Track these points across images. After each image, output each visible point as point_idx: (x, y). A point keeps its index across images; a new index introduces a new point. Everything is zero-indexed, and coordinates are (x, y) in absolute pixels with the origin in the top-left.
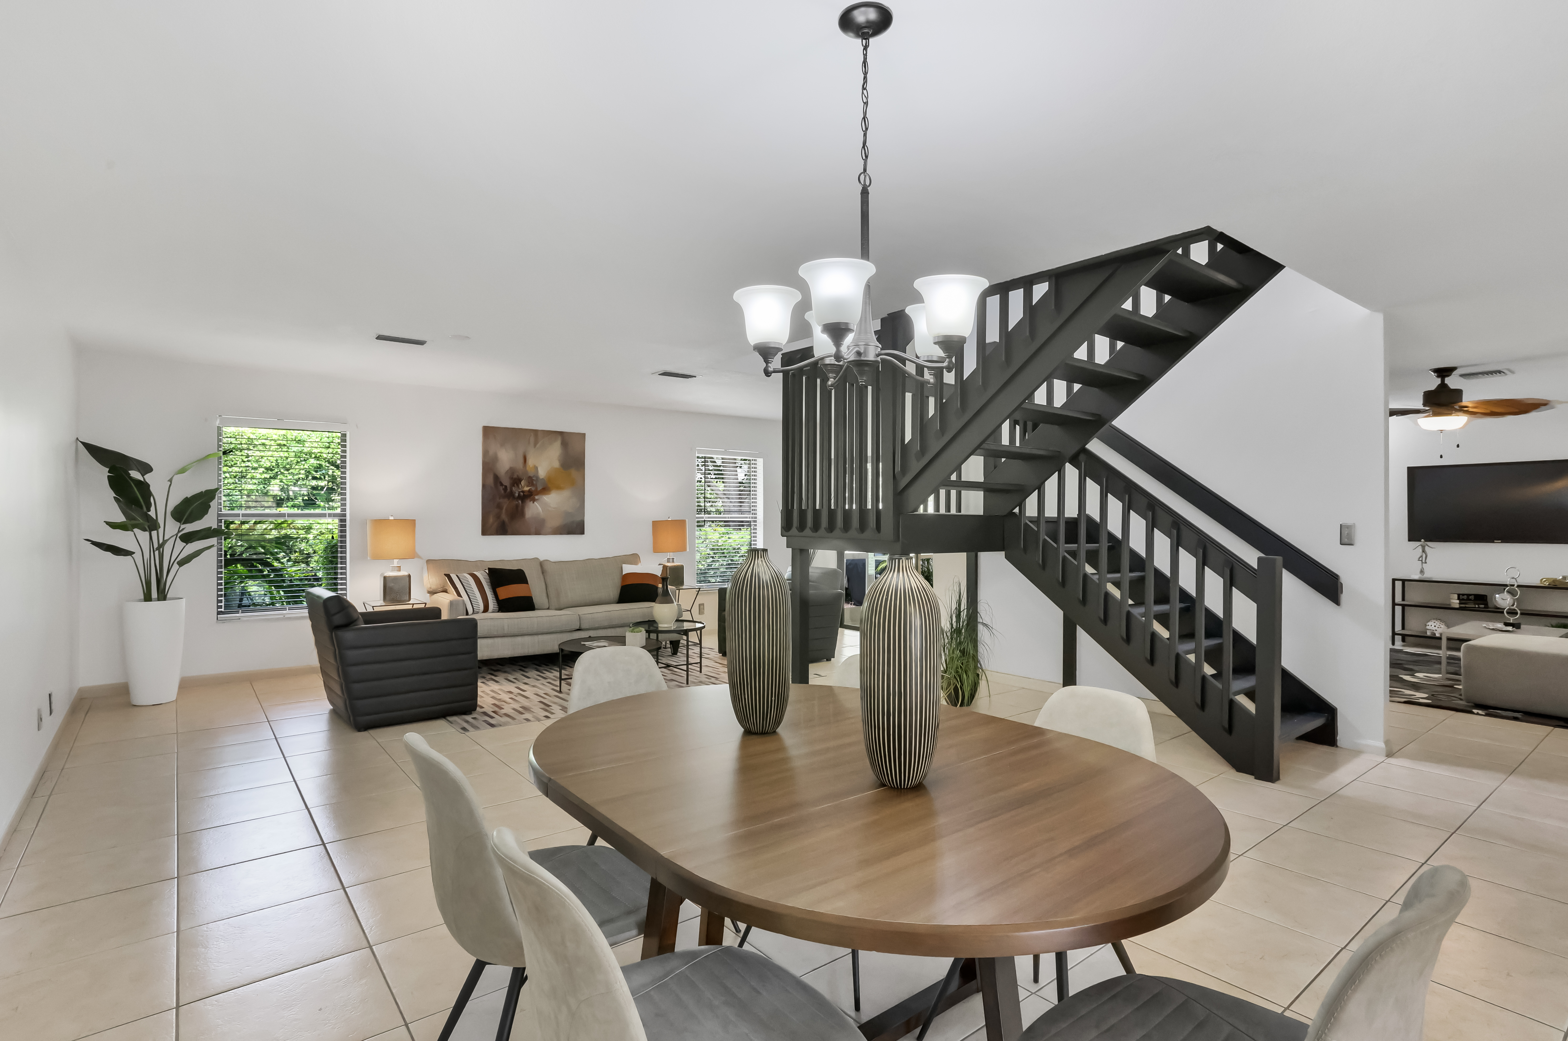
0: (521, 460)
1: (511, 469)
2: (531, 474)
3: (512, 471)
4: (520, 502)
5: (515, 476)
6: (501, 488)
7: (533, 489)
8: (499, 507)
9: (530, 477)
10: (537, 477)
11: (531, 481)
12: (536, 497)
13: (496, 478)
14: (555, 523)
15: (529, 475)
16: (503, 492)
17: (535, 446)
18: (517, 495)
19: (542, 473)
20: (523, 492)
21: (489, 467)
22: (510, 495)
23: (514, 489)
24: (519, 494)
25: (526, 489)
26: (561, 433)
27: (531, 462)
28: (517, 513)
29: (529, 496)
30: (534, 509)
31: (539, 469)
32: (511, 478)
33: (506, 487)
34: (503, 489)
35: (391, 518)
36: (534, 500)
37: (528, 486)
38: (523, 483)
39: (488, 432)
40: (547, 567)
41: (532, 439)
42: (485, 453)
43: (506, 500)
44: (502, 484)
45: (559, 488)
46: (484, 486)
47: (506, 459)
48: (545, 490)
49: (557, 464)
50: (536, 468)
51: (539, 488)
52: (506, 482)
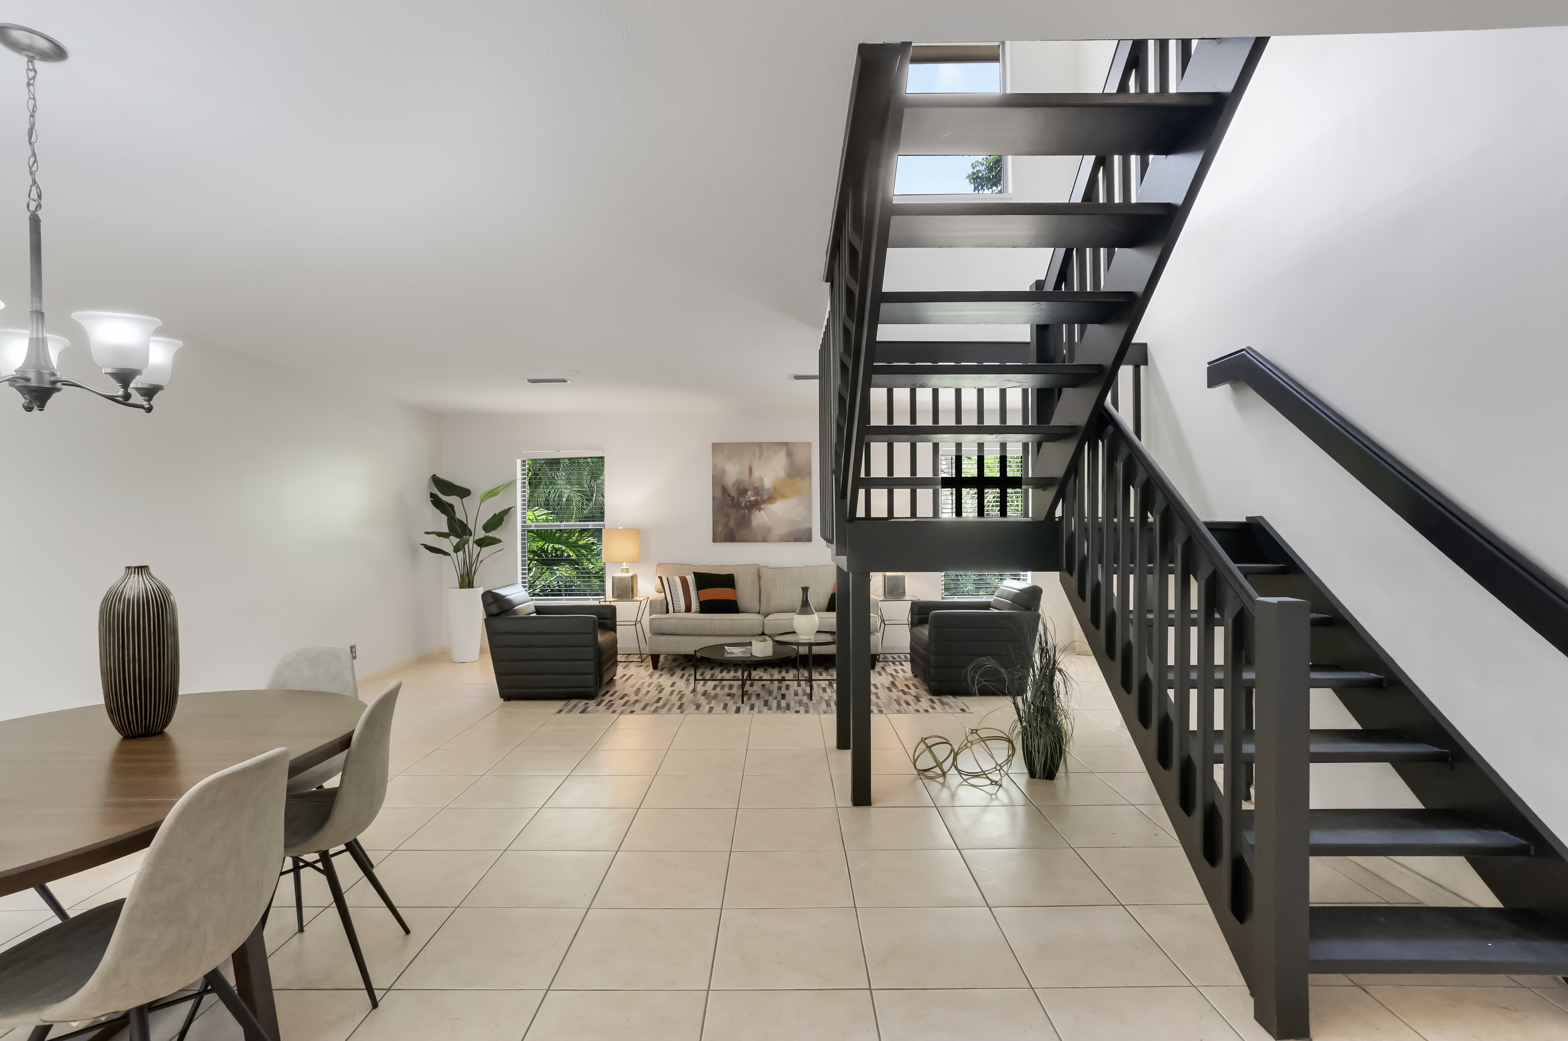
0: (747, 472)
1: (737, 480)
2: (757, 485)
3: (738, 483)
4: (747, 511)
5: (742, 487)
6: (729, 499)
7: (759, 498)
8: (727, 516)
9: (756, 488)
10: (763, 487)
11: (757, 491)
12: (762, 506)
13: (724, 490)
14: (781, 530)
15: (755, 486)
16: (730, 502)
17: (760, 457)
18: (743, 505)
19: (768, 483)
20: (749, 502)
21: (718, 481)
22: (736, 505)
23: (741, 499)
24: (746, 504)
25: (753, 499)
26: (786, 444)
27: (756, 474)
28: (745, 522)
29: (756, 505)
30: (760, 518)
31: (765, 480)
32: (738, 489)
33: (733, 497)
34: (731, 500)
35: (621, 528)
36: (760, 509)
37: (753, 496)
38: (749, 493)
39: (716, 447)
40: (764, 573)
41: (757, 452)
42: (714, 467)
43: (734, 509)
44: (729, 495)
45: (784, 497)
46: (714, 498)
47: (733, 472)
48: (771, 499)
49: (782, 474)
50: (762, 479)
51: (765, 497)
52: (734, 493)
